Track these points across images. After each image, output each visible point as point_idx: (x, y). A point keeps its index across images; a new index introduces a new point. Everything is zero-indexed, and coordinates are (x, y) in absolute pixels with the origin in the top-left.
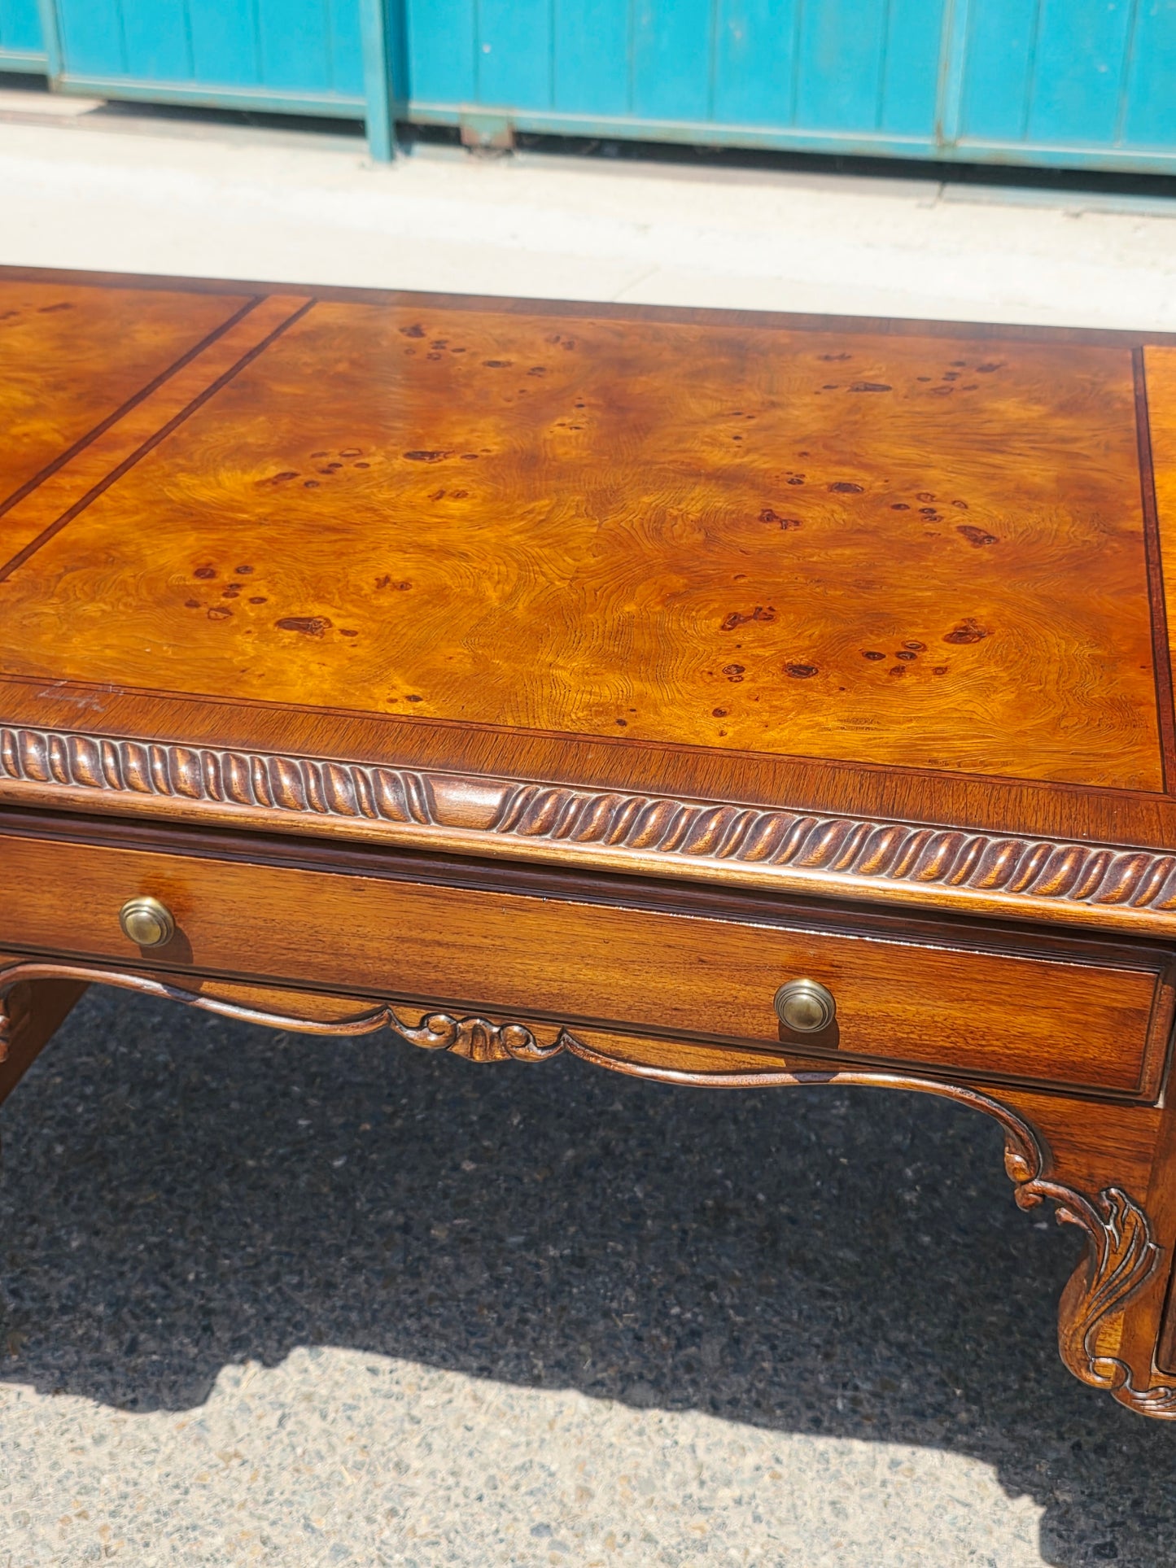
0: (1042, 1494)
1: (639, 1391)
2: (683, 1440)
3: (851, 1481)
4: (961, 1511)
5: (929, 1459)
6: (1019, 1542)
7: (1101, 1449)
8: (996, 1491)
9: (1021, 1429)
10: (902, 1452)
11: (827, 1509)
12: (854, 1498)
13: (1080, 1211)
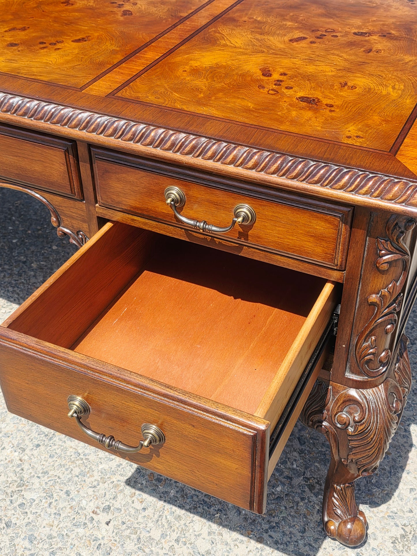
13: (74, 239)
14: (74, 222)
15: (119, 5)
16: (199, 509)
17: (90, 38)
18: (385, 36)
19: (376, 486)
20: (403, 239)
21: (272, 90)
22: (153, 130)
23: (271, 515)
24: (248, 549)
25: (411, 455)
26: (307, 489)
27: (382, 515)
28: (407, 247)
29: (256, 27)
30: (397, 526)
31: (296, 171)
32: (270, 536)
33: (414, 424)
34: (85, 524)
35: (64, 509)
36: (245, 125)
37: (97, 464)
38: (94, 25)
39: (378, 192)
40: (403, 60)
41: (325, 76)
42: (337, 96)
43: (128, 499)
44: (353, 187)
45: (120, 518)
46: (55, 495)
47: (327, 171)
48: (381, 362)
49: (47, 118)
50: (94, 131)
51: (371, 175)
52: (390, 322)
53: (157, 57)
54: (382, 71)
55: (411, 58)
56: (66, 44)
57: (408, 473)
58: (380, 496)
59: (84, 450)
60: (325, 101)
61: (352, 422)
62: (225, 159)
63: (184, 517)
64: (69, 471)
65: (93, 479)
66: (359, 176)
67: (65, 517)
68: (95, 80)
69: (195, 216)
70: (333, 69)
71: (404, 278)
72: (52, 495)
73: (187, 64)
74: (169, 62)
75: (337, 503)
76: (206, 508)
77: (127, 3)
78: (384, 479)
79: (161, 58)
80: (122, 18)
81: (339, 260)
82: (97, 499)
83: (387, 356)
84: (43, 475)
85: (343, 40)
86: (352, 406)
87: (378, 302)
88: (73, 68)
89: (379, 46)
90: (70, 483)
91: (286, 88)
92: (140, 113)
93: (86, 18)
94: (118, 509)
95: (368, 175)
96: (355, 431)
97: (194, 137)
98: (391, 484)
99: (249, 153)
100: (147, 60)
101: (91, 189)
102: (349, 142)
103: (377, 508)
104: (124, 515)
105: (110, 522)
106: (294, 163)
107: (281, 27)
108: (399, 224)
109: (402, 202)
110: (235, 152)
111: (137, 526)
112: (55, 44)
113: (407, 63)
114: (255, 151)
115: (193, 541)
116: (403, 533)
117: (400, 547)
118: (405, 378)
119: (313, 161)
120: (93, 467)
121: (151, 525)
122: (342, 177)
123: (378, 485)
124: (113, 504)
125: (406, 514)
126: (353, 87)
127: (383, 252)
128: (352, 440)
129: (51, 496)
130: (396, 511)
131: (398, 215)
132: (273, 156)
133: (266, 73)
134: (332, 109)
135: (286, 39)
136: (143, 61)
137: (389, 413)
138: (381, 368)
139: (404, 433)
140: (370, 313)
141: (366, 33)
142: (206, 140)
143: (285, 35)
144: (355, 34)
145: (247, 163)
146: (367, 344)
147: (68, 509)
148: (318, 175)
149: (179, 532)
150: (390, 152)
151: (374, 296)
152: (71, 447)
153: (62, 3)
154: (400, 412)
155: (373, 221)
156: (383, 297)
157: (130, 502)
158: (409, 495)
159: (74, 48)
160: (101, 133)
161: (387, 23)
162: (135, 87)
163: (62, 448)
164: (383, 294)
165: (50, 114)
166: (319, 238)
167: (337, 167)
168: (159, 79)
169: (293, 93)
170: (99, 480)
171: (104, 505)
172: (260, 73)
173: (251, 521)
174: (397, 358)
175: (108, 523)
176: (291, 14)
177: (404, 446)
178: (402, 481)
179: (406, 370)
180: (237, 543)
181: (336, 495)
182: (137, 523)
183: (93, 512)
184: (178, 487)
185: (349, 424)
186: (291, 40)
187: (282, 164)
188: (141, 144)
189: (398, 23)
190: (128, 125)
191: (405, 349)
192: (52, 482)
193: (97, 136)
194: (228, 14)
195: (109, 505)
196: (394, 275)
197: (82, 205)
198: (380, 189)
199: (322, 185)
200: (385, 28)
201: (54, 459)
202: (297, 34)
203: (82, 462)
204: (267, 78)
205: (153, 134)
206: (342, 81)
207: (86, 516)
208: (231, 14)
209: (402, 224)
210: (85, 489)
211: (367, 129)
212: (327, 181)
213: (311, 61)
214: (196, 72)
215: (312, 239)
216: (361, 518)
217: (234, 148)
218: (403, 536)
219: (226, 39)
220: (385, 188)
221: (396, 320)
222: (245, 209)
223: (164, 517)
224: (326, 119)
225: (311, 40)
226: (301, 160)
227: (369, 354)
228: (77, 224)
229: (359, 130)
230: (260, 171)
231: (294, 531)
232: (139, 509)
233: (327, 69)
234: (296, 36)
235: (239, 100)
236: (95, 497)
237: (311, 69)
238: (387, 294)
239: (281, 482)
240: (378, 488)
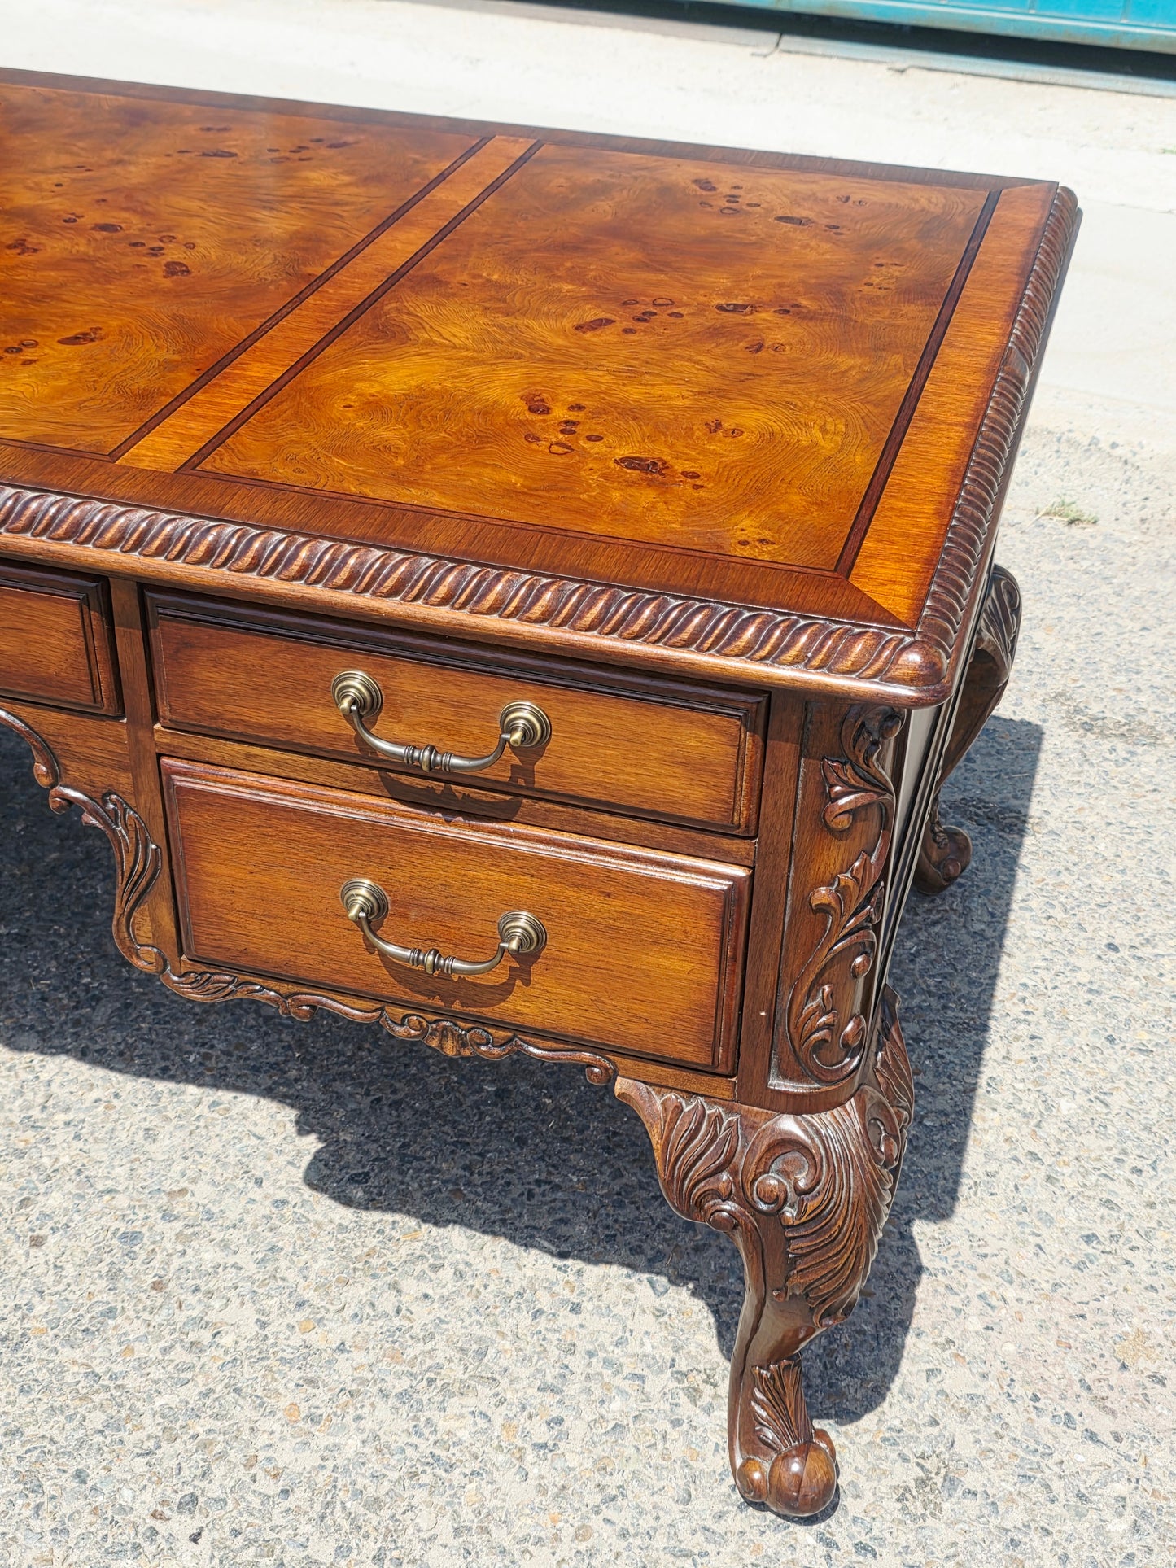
0: (326, 1133)
1: (23, 1039)
2: (44, 1076)
3: (171, 1114)
4: (254, 1141)
5: (247, 1101)
6: (290, 1167)
7: (396, 1104)
8: (291, 1129)
9: (338, 1086)
10: (226, 1096)
11: (141, 1133)
12: (170, 1127)
13: (94, 813)
14: (95, 770)
15: (153, 249)
16: (423, 1475)
17: (102, 333)
18: (788, 312)
19: (847, 1373)
20: (878, 759)
21: (557, 444)
22: (304, 544)
23: (605, 1469)
24: (558, 1558)
25: (920, 1292)
26: (683, 1399)
27: (867, 1438)
28: (886, 774)
29: (492, 298)
30: (906, 1460)
31: (641, 622)
32: (607, 1521)
33: (920, 1218)
34: (136, 1547)
35: (76, 1516)
36: (511, 526)
37: (150, 1396)
38: (102, 301)
39: (820, 657)
40: (834, 366)
41: (670, 408)
42: (704, 452)
43: (241, 1473)
44: (767, 648)
45: (225, 1522)
46: (47, 1485)
47: (709, 618)
48: (846, 1045)
49: (41, 527)
50: (159, 552)
51: (803, 622)
52: (862, 949)
53: (277, 376)
54: (792, 393)
55: (851, 362)
56: (46, 350)
57: (918, 1335)
58: (858, 1396)
59: (108, 1365)
60: (680, 466)
61: (791, 1194)
62: (477, 602)
63: (388, 1500)
64: (75, 1423)
65: (142, 1435)
66: (777, 625)
67: (82, 1536)
68: (139, 435)
69: (406, 735)
70: (684, 393)
71: (885, 844)
72: (40, 1486)
73: (350, 390)
74: (307, 385)
75: (764, 1414)
76: (441, 1472)
77: (171, 245)
78: (864, 1356)
79: (286, 378)
80: (167, 283)
81: (742, 816)
82: (160, 1482)
83: (859, 1031)
84: (9, 1438)
85: (694, 323)
86: (790, 1156)
87: (833, 904)
88: (79, 406)
89: (779, 337)
90: (83, 1452)
91: (589, 438)
92: (266, 507)
93: (79, 285)
94: (216, 1501)
95: (797, 622)
96: (800, 1214)
97: (402, 556)
98: (883, 1365)
99: (532, 587)
100: (253, 383)
101: (144, 690)
102: (745, 554)
103: (855, 1424)
104: (235, 1513)
105: (199, 1534)
106: (634, 604)
107: (549, 296)
108: (869, 725)
109: (874, 676)
110: (499, 587)
111: (273, 1535)
112: (19, 350)
113: (844, 373)
114: (544, 581)
115: (417, 1554)
116: (921, 1474)
117: (916, 1507)
118: (900, 1086)
119: (676, 598)
120: (139, 1404)
121: (305, 1528)
122: (742, 628)
123: (852, 1370)
124: (203, 1491)
125: (923, 1429)
126: (736, 432)
127: (838, 788)
128: (794, 1238)
129: (38, 1489)
130: (899, 1426)
131: (865, 704)
132: (587, 591)
133: (538, 406)
134: (698, 482)
135: (568, 323)
136: (244, 386)
137: (873, 1166)
138: (848, 1060)
139: (900, 1243)
140: (818, 931)
141: (745, 307)
142: (431, 561)
143: (563, 316)
144: (720, 308)
145: (530, 608)
146: (814, 1004)
147: (85, 1514)
148: (690, 628)
149: (380, 1538)
150: (835, 570)
151: (823, 889)
152: (74, 1362)
153: (9, 247)
154: (896, 1164)
155: (811, 722)
156: (843, 891)
157: (247, 1479)
158: (925, 1386)
159: (69, 359)
160: (177, 557)
161: (787, 281)
162: (241, 449)
163: (51, 1366)
164: (842, 884)
165: (47, 518)
166: (693, 766)
167: (728, 609)
168: (293, 427)
169: (605, 449)
170: (160, 1434)
171: (180, 1495)
172: (522, 406)
173: (556, 1490)
174: (878, 1040)
175: (195, 1539)
176: (568, 264)
177: (902, 1273)
178: (905, 1354)
179: (899, 1068)
180: (528, 1545)
181: (759, 1395)
182: (272, 1529)
183: (154, 1515)
184: (363, 1431)
185: (785, 1200)
186: (578, 328)
187: (607, 607)
188: (277, 577)
189: (813, 281)
190: (243, 536)
191: (894, 1020)
192: (35, 1453)
193: (168, 563)
194: (422, 267)
195: (192, 1494)
196: (864, 840)
197: (120, 729)
198: (824, 651)
199: (699, 650)
200: (785, 293)
201: (34, 1395)
202: (591, 313)
203: (108, 1396)
204: (541, 417)
205: (304, 554)
206: (709, 418)
207: (136, 1526)
208: (427, 267)
209: (874, 725)
210: (125, 1462)
211: (780, 523)
212: (710, 640)
213: (632, 374)
214: (375, 407)
215: (680, 770)
216: (823, 1445)
217: (498, 578)
218: (921, 1483)
219: (427, 327)
220: (834, 648)
221: (873, 943)
222: (525, 713)
223: (339, 1507)
224: (688, 506)
225: (625, 325)
226: (648, 596)
227: (820, 1029)
228: (102, 777)
229: (763, 526)
230: (560, 625)
231: (664, 1501)
232: (271, 1494)
233: (672, 391)
234: (588, 319)
235: (488, 471)
236: (155, 1479)
237: (635, 393)
238: (851, 883)
239: (618, 1388)
240: (852, 1376)
